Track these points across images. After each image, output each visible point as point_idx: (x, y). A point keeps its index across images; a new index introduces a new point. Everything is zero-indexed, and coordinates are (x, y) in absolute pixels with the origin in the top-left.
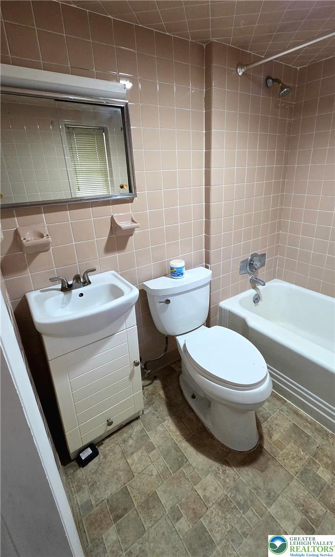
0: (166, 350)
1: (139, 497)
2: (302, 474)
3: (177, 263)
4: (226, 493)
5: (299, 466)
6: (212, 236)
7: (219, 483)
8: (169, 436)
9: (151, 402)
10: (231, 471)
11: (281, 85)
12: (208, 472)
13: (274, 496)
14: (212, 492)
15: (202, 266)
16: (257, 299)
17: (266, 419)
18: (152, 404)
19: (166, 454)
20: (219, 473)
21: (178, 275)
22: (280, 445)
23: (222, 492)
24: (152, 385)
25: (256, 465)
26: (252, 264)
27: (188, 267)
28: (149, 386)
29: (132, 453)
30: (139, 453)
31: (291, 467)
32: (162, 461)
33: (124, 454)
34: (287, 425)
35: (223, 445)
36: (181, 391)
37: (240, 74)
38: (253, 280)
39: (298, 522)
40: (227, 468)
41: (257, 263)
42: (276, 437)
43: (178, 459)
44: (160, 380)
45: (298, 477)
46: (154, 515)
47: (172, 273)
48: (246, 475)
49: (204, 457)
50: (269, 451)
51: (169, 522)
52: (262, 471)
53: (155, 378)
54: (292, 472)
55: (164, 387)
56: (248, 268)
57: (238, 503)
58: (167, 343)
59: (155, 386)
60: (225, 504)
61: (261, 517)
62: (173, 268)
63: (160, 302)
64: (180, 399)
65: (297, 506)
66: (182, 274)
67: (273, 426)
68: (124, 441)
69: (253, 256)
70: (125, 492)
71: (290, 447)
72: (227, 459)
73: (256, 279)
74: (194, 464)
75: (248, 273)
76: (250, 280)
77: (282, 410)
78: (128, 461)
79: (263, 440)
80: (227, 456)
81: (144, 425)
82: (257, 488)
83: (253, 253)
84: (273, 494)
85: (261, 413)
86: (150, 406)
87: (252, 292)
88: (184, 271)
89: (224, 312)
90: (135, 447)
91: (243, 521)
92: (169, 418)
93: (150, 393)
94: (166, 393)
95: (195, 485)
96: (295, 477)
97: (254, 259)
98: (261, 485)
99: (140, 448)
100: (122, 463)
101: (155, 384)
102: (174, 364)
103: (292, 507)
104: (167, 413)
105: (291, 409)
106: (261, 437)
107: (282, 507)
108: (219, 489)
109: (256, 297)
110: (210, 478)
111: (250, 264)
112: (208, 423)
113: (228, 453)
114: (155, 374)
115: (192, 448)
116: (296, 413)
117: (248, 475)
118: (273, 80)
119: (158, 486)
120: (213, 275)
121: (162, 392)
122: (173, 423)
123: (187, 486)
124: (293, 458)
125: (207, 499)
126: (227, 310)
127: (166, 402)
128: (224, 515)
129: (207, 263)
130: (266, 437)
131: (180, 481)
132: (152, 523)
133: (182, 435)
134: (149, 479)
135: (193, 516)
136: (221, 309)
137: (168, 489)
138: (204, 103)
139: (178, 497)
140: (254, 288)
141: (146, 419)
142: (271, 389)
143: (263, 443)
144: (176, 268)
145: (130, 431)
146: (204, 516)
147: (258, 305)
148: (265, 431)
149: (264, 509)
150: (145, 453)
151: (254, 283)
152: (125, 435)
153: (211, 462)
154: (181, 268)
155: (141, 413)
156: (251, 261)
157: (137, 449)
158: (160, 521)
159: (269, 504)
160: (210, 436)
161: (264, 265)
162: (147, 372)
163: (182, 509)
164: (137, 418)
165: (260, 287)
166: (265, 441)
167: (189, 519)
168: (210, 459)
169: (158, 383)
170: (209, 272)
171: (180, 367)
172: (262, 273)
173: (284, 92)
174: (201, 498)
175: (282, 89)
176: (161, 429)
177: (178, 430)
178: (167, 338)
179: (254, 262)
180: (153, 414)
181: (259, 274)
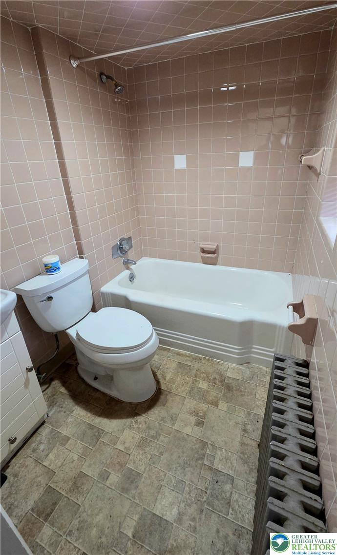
0: (58, 347)
1: (66, 485)
2: (190, 392)
3: (51, 259)
4: (141, 435)
5: (187, 388)
6: (81, 227)
7: (134, 432)
8: (81, 422)
9: (53, 403)
10: (141, 419)
11: (114, 82)
12: (124, 430)
13: (176, 417)
14: (130, 442)
15: (77, 257)
16: (132, 278)
17: (159, 369)
18: (56, 404)
19: (82, 437)
20: (133, 425)
21: (55, 270)
22: (172, 381)
23: (138, 437)
24: (50, 388)
25: (159, 404)
26: (122, 248)
27: (63, 261)
28: (48, 390)
29: (47, 455)
30: (55, 451)
31: (183, 392)
32: (80, 445)
33: (38, 462)
34: (174, 365)
35: (131, 403)
36: (83, 380)
37: (74, 66)
38: (126, 262)
39: (193, 423)
40: (138, 418)
41: (126, 246)
42: (168, 377)
43: (95, 435)
44: (57, 379)
45: (188, 396)
46: (85, 489)
47: (47, 269)
48: (154, 414)
49: (118, 420)
50: (166, 389)
51: (100, 485)
52: (164, 405)
53: (52, 380)
54: (184, 395)
55: (64, 384)
56: (119, 252)
57: (152, 437)
58: (57, 340)
59: (54, 387)
60: (142, 444)
61: (170, 435)
62: (48, 264)
63: (41, 302)
64: (83, 386)
65: (191, 414)
66: (59, 268)
67: (165, 371)
68: (34, 451)
69: (122, 240)
70: (50, 490)
71: (179, 379)
72: (136, 412)
73: (128, 260)
74: (110, 430)
75: (120, 256)
76: (123, 262)
77: (169, 357)
78: (45, 464)
79: (160, 384)
80: (136, 409)
81: (52, 426)
82: (163, 419)
83: (121, 237)
84: (174, 416)
85: (154, 366)
86: (53, 407)
87: (126, 273)
88: (60, 265)
89: (107, 296)
90: (49, 449)
91: (158, 446)
92: (76, 407)
93: (50, 395)
94: (67, 388)
95: (115, 445)
96: (187, 397)
97: (122, 243)
98: (166, 415)
99: (54, 447)
100: (39, 470)
101: (53, 385)
102: (69, 360)
103: (188, 417)
104: (73, 403)
105: (174, 353)
106: (158, 382)
107: (182, 421)
108: (135, 436)
109: (131, 277)
110: (127, 432)
111: (120, 248)
112: (114, 393)
113: (136, 407)
114: (51, 377)
115: (105, 419)
116: (178, 354)
117: (155, 413)
118: (106, 76)
119: (83, 465)
120: (90, 264)
121: (63, 390)
122: (82, 410)
123: (109, 449)
124: (183, 385)
125: (127, 449)
126: (109, 294)
127: (70, 395)
128: (143, 452)
129: (81, 254)
130: (161, 381)
131: (101, 450)
132: (85, 495)
133: (93, 414)
134: (72, 465)
135: (119, 467)
136: (103, 294)
137: (92, 462)
138: (42, 92)
139: (103, 462)
140: (128, 268)
141: (52, 419)
142: (157, 344)
143: (160, 386)
144: (51, 264)
145: (38, 439)
146: (129, 461)
147: (134, 282)
148: (160, 376)
149: (171, 429)
150: (61, 448)
151: (127, 264)
152: (33, 445)
153: (124, 421)
154: (56, 262)
155: (46, 416)
156: (120, 245)
157: (50, 450)
158: (92, 489)
159: (173, 424)
160: (118, 402)
161: (132, 247)
162: (42, 377)
163: (108, 469)
164: (43, 423)
165: (132, 267)
166: (161, 383)
167: (116, 472)
168: (123, 419)
169: (56, 383)
170: (85, 262)
171: (76, 360)
172: (131, 254)
173: (119, 90)
174: (123, 451)
175: (116, 86)
176: (71, 420)
177: (88, 413)
178: (56, 336)
179: (123, 246)
180: (60, 411)
181: (129, 256)
